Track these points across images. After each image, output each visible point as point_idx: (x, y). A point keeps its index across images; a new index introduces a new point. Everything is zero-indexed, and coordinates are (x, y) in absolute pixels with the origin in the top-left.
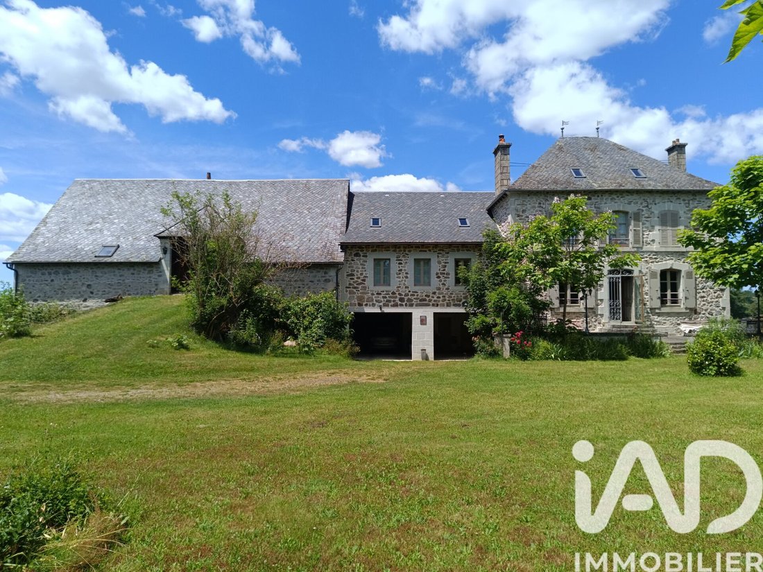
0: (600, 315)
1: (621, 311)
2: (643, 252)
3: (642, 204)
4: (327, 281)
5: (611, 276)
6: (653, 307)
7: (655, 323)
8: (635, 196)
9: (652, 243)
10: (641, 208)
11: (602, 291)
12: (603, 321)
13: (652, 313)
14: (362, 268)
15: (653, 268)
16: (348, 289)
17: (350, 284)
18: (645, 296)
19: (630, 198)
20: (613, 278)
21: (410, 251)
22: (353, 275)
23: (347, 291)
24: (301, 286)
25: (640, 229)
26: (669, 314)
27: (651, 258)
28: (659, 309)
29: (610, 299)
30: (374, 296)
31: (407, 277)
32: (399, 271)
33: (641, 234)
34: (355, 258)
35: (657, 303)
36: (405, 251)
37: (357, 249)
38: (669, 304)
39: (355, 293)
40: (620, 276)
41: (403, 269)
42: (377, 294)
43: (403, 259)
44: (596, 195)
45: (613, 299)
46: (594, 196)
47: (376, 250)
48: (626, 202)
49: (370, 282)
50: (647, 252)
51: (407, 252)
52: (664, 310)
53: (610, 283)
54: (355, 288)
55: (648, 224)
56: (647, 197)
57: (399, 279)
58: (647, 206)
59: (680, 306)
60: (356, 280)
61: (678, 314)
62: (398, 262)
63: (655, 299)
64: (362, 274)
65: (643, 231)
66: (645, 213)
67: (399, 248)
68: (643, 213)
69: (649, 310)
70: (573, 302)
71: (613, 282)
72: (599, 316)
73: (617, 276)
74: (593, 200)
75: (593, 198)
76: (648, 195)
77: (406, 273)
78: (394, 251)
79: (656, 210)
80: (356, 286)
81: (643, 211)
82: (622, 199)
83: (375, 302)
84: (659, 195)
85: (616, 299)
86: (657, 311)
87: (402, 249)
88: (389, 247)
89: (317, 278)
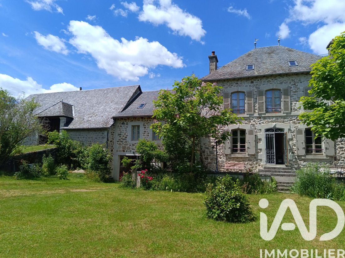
0: (260, 159)
1: (275, 157)
2: (292, 116)
3: (290, 83)
4: (103, 138)
5: (268, 133)
6: (300, 155)
7: (302, 166)
8: (285, 78)
9: (298, 110)
10: (290, 86)
11: (261, 143)
12: (262, 164)
13: (299, 159)
14: (126, 131)
15: (299, 127)
16: (118, 143)
17: (119, 140)
18: (294, 147)
19: (281, 79)
20: (268, 134)
21: (150, 121)
22: (120, 135)
23: (117, 144)
24: (91, 141)
25: (289, 100)
26: (313, 160)
27: (298, 120)
28: (304, 156)
29: (267, 149)
30: (131, 146)
31: (148, 136)
32: (144, 132)
33: (290, 104)
34: (122, 125)
35: (303, 152)
36: (147, 121)
37: (124, 120)
38: (313, 153)
39: (121, 145)
40: (273, 133)
41: (146, 131)
42: (133, 145)
43: (147, 125)
44: (257, 80)
45: (269, 149)
46: (255, 80)
47: (132, 121)
48: (279, 82)
49: (129, 138)
50: (295, 116)
51: (149, 121)
52: (309, 157)
53: (267, 137)
54: (121, 142)
55: (295, 97)
56: (294, 78)
57: (144, 137)
58: (295, 84)
59: (323, 154)
60: (122, 137)
61: (321, 160)
62: (144, 127)
63: (301, 149)
64: (125, 134)
65: (291, 102)
66: (293, 89)
67: (145, 119)
68: (291, 89)
69: (296, 156)
70: (241, 151)
71: (269, 137)
72: (259, 161)
73: (271, 133)
74: (255, 83)
75: (254, 82)
76: (295, 76)
77: (148, 133)
78: (142, 121)
79: (301, 86)
80: (122, 140)
81: (291, 88)
82: (275, 81)
83: (131, 150)
84: (304, 76)
85: (271, 149)
86: (303, 158)
87: (146, 120)
88: (139, 119)
89: (99, 136)
